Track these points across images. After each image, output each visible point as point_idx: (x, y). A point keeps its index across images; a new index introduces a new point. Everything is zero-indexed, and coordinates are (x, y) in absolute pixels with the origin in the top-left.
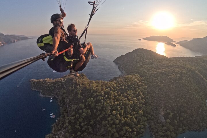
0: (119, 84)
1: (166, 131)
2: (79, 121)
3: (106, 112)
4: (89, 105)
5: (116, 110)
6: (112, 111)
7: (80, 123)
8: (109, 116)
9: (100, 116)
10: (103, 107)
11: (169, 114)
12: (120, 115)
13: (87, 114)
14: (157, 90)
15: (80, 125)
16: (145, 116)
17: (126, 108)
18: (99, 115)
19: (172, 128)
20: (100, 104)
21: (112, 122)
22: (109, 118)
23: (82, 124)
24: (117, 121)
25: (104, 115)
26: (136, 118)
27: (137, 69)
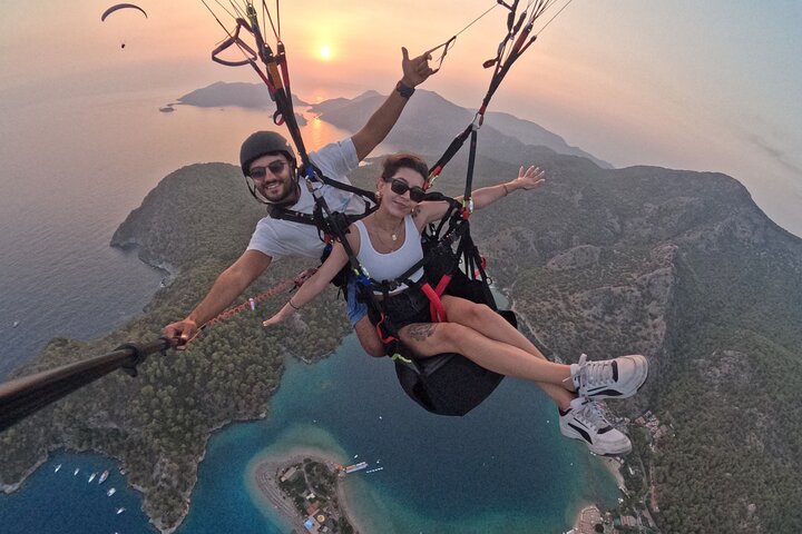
0: (186, 301)
1: (316, 340)
2: (167, 419)
3: (201, 364)
4: (159, 379)
5: (215, 349)
6: (209, 356)
7: (174, 420)
8: (211, 367)
9: (197, 378)
10: (189, 363)
11: (309, 312)
12: (227, 353)
13: (169, 394)
14: (271, 279)
15: (178, 424)
16: (270, 335)
17: (228, 338)
18: (193, 381)
19: (325, 332)
20: (178, 361)
21: (223, 373)
22: (214, 371)
23: (179, 417)
24: (231, 365)
25: (202, 372)
26: (258, 346)
27: (203, 245)
